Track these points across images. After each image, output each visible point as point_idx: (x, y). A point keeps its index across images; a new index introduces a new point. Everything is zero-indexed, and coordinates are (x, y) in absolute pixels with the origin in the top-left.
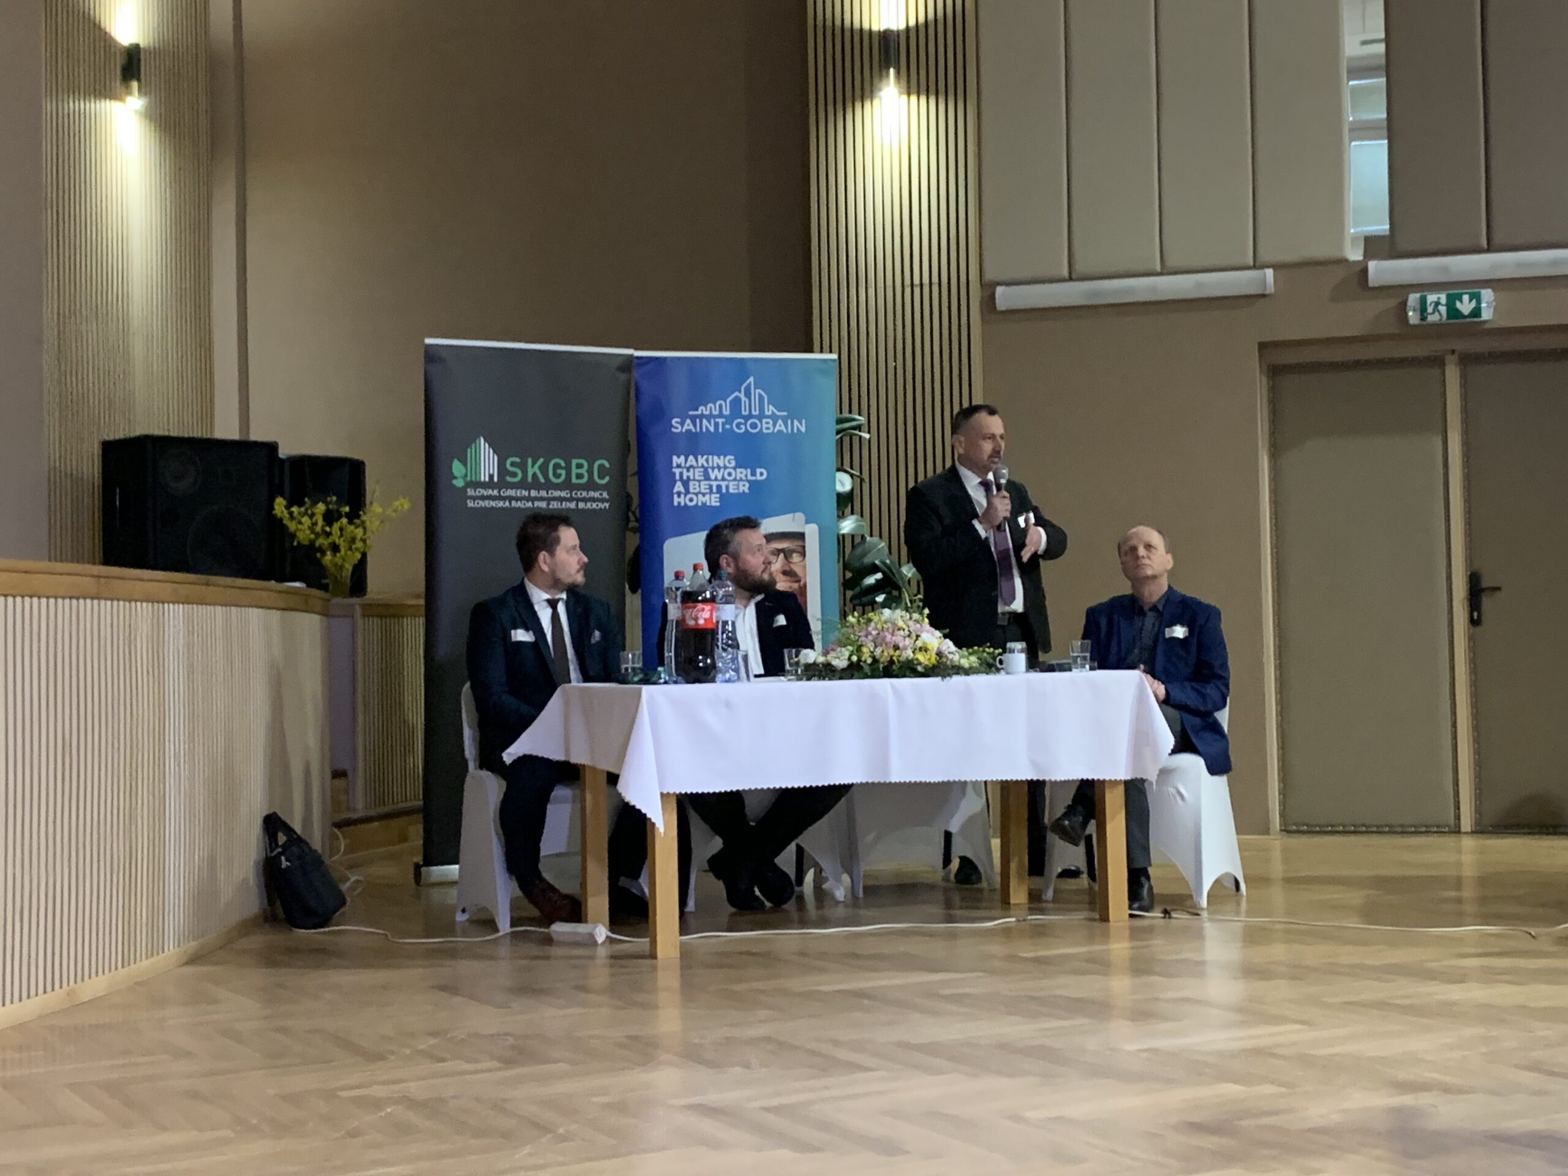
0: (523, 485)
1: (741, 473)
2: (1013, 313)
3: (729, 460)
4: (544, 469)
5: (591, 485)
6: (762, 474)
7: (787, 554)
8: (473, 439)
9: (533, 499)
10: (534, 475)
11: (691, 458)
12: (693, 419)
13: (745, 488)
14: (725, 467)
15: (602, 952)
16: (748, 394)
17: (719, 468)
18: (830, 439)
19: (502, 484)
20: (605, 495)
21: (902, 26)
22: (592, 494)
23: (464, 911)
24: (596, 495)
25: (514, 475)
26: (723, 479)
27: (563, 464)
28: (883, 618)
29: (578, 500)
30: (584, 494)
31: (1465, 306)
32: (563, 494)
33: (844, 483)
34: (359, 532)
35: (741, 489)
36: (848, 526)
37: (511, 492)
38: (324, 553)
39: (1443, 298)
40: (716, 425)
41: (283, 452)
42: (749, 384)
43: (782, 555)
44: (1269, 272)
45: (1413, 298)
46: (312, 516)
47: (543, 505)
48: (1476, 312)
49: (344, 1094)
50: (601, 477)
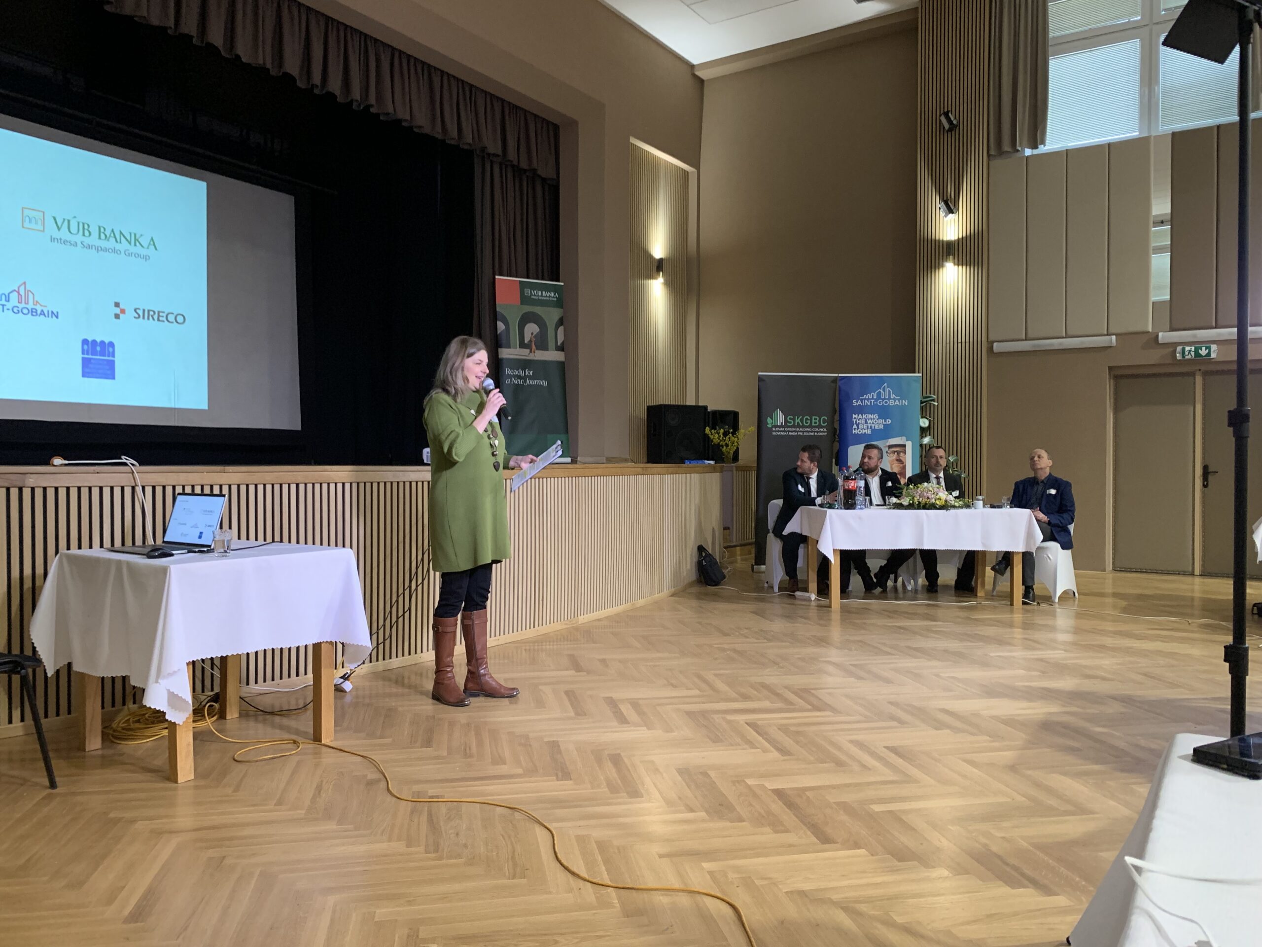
0: (793, 426)
1: (880, 421)
2: (1001, 354)
3: (876, 416)
4: (802, 420)
5: (820, 426)
6: (889, 421)
7: (898, 453)
8: (775, 410)
9: (797, 432)
10: (798, 423)
11: (860, 415)
12: (861, 400)
13: (882, 427)
14: (874, 419)
15: (813, 604)
16: (884, 390)
17: (871, 419)
18: (918, 406)
19: (786, 426)
20: (825, 430)
21: (956, 238)
22: (820, 429)
23: (767, 583)
24: (822, 430)
25: (790, 423)
26: (873, 423)
27: (809, 418)
28: (924, 486)
29: (815, 432)
30: (817, 429)
31: (1203, 352)
32: (809, 430)
33: (925, 423)
34: (736, 439)
35: (880, 427)
36: (926, 440)
37: (789, 429)
38: (723, 447)
39: (1193, 349)
40: (871, 402)
41: (709, 409)
42: (885, 387)
43: (896, 453)
44: (1114, 337)
45: (1179, 349)
46: (718, 434)
47: (801, 434)
48: (1209, 354)
49: (715, 646)
50: (824, 423)
